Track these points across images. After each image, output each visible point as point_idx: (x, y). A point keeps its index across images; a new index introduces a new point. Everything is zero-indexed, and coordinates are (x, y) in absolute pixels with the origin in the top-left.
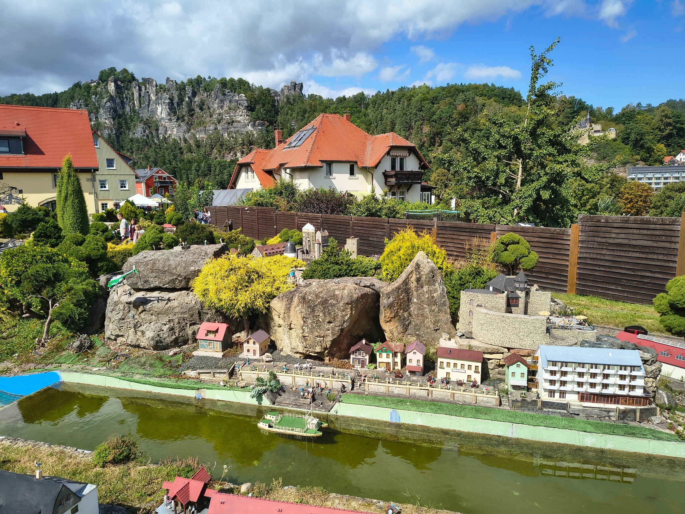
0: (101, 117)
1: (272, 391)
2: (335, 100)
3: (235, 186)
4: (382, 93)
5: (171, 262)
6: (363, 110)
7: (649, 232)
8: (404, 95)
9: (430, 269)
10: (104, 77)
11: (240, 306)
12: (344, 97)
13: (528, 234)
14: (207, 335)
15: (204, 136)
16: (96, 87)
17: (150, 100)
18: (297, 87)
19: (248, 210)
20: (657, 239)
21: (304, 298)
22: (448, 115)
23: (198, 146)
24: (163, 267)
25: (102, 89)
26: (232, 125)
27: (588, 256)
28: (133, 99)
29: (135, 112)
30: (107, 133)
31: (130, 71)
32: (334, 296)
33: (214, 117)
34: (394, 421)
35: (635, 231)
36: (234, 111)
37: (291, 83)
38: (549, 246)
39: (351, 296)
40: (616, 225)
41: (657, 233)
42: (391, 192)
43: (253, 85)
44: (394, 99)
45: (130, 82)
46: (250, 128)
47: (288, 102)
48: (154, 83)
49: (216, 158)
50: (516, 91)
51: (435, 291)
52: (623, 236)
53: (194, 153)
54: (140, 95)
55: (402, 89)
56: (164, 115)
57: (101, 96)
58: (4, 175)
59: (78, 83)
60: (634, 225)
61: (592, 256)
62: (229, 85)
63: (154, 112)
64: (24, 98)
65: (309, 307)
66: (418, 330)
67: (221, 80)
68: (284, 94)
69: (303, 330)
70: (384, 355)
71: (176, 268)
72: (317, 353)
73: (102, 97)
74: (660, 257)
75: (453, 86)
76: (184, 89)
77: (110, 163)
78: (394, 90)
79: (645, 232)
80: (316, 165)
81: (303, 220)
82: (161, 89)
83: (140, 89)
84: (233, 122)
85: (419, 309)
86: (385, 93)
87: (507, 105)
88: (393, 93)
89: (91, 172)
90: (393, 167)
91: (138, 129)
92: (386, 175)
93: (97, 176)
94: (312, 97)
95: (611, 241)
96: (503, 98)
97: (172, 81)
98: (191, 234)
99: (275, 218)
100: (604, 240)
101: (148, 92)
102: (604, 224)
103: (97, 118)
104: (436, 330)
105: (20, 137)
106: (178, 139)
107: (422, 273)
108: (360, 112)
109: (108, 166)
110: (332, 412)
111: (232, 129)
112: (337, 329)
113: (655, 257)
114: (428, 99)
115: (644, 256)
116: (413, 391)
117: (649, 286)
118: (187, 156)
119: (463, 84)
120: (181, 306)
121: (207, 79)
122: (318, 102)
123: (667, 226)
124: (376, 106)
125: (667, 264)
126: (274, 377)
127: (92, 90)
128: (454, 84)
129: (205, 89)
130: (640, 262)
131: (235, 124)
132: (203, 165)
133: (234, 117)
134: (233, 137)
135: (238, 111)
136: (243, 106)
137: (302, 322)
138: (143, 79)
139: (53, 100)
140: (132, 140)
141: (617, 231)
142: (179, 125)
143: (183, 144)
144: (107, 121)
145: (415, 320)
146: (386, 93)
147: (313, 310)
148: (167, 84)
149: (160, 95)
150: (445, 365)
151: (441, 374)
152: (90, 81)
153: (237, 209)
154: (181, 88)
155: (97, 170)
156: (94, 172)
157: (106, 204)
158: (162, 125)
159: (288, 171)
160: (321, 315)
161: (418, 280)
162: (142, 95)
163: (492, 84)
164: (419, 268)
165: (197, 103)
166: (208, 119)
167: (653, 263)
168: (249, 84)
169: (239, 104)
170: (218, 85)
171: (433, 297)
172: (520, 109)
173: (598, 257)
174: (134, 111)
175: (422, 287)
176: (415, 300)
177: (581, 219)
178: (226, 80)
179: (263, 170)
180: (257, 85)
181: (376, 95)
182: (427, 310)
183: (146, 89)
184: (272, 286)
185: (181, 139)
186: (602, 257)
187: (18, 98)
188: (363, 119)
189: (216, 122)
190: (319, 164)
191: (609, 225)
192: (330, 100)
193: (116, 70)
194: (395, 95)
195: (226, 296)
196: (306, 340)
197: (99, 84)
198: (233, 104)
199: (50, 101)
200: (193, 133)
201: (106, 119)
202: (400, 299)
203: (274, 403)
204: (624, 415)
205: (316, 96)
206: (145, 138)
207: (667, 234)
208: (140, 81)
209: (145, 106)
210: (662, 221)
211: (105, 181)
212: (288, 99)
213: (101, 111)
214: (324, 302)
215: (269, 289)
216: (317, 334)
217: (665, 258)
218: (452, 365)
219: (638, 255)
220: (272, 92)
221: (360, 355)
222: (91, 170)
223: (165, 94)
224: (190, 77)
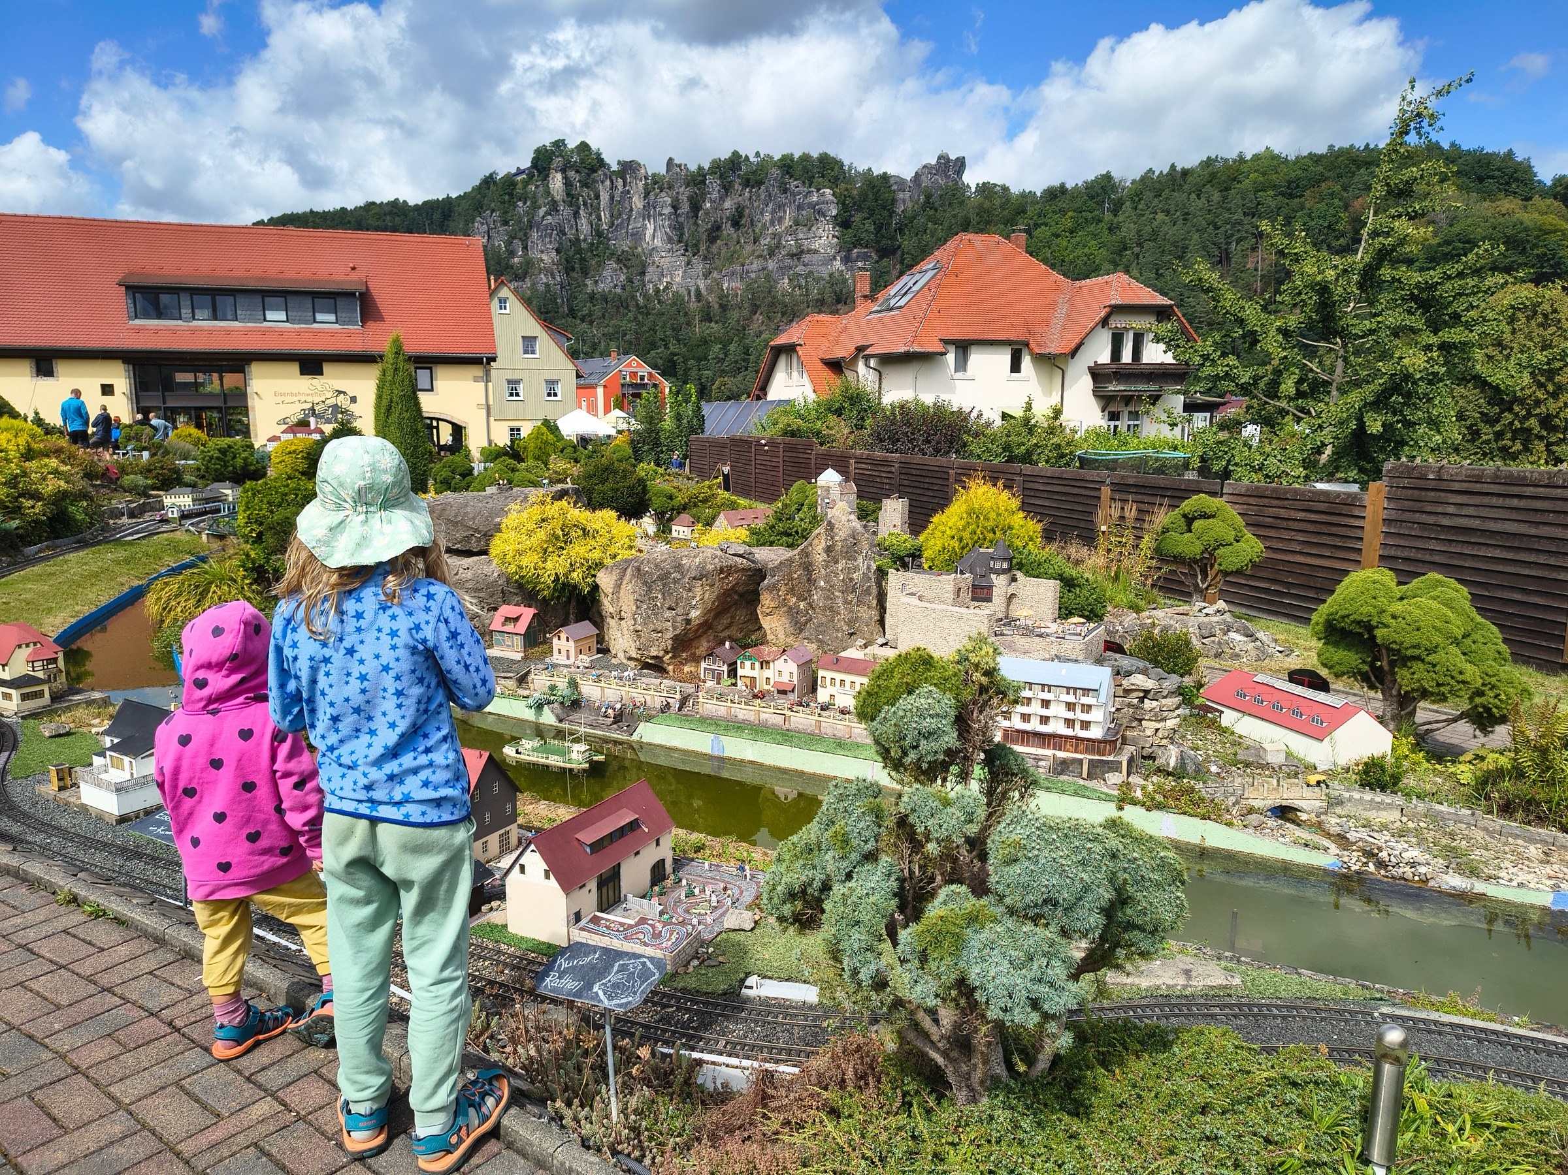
0: (533, 247)
1: (562, 703)
2: (1039, 194)
3: (766, 395)
4: (1157, 173)
5: (469, 509)
6: (1108, 216)
7: (1523, 503)
8: (1213, 176)
9: (850, 532)
10: (543, 161)
11: (547, 579)
12: (1063, 185)
13: (1286, 502)
14: (503, 624)
15: (738, 285)
16: (526, 183)
17: (631, 210)
18: (952, 167)
19: (765, 445)
20: (1538, 518)
21: (638, 569)
22: (1326, 224)
23: (724, 308)
24: (456, 517)
25: (537, 187)
26: (799, 259)
27: (1399, 553)
28: (599, 209)
29: (600, 237)
30: (545, 280)
31: (594, 147)
32: (679, 567)
33: (763, 242)
34: (716, 753)
35: (1495, 501)
36: (805, 229)
37: (939, 158)
38: (1325, 529)
39: (703, 568)
40: (1456, 486)
41: (1539, 505)
42: (1106, 413)
43: (850, 168)
44: (1186, 187)
45: (593, 170)
46: (838, 264)
47: (928, 204)
48: (643, 171)
49: (761, 332)
50: (1519, 159)
51: (856, 568)
52: (1471, 511)
53: (716, 322)
54: (612, 197)
55: (1209, 162)
56: (657, 242)
57: (534, 202)
58: (326, 368)
59: (491, 175)
60: (1492, 486)
61: (1406, 554)
62: (798, 171)
63: (638, 236)
64: (388, 209)
65: (645, 583)
66: (823, 633)
67: (780, 160)
68: (919, 185)
69: (635, 620)
70: (748, 664)
71: (474, 518)
72: (653, 658)
73: (535, 206)
74: (1542, 559)
75: (1342, 152)
76: (704, 182)
77: (529, 343)
78: (1188, 166)
79: (1515, 502)
80: (930, 350)
81: (864, 466)
82: (655, 184)
83: (613, 187)
84: (802, 252)
85: (828, 598)
86: (1165, 172)
87: (1489, 196)
88: (1185, 173)
89: (482, 363)
90: (1116, 354)
91: (605, 273)
92: (1097, 374)
93: (492, 371)
94: (986, 189)
95: (1446, 521)
96: (1481, 180)
97: (680, 166)
98: (603, 481)
99: (813, 461)
100: (1431, 519)
101: (629, 192)
102: (1432, 485)
103: (525, 248)
104: (851, 634)
105: (354, 294)
106: (685, 293)
107: (837, 538)
108: (1100, 221)
109: (526, 352)
110: (635, 737)
111: (800, 269)
112: (679, 619)
113: (1532, 558)
114: (1274, 187)
115: (1509, 556)
116: (764, 716)
117: (1517, 623)
118: (698, 329)
119: (1372, 146)
120: (476, 577)
121: (752, 159)
122: (997, 202)
123: (1559, 491)
124: (1140, 206)
125: (1555, 575)
126: (573, 684)
127: (519, 190)
128: (1346, 145)
129: (748, 180)
130: (1500, 568)
131: (806, 258)
132: (732, 347)
133: (805, 242)
134: (800, 287)
135: (814, 229)
136: (825, 216)
137: (634, 608)
138: (619, 163)
139: (443, 212)
140: (592, 297)
141: (1459, 499)
142: (688, 263)
143: (693, 305)
144: (544, 257)
145: (818, 618)
146: (1168, 174)
147: (650, 590)
148: (667, 172)
149: (652, 197)
150: (828, 681)
151: (823, 695)
152: (514, 171)
153: (746, 442)
154: (698, 179)
155: (494, 360)
156: (488, 363)
157: (518, 430)
158: (654, 263)
159: (872, 362)
160: (660, 596)
161: (829, 550)
162: (617, 198)
163: (1453, 144)
164: (832, 529)
165: (728, 213)
166: (749, 248)
167: (1527, 572)
168: (842, 165)
169: (819, 212)
170: (775, 172)
171: (851, 580)
172: (1525, 207)
173: (1420, 556)
174: (599, 234)
175: (836, 562)
176: (822, 583)
177: (1389, 471)
178: (792, 160)
179: (822, 360)
180: (862, 167)
181: (1143, 179)
182: (840, 602)
183: (625, 186)
184: (604, 551)
185: (689, 293)
186: (1427, 558)
187: (378, 209)
188: (1106, 237)
189: (765, 253)
190: (939, 348)
191: (1443, 485)
192: (1026, 196)
193: (565, 146)
194: (1190, 179)
195: (529, 561)
196: (639, 637)
197: (531, 176)
198: (804, 213)
199: (437, 216)
200: (715, 280)
201: (542, 252)
202: (792, 579)
203: (561, 721)
204: (1063, 766)
205: (995, 185)
206: (619, 290)
207: (1558, 509)
208: (615, 167)
209: (622, 223)
210: (1549, 478)
211: (518, 382)
212: (928, 197)
213: (535, 235)
214: (664, 577)
215: (596, 555)
216: (653, 627)
217: (1552, 561)
218: (838, 683)
219: (1497, 553)
220: (892, 181)
221: (714, 663)
222: (482, 359)
223: (663, 194)
224: (716, 157)
